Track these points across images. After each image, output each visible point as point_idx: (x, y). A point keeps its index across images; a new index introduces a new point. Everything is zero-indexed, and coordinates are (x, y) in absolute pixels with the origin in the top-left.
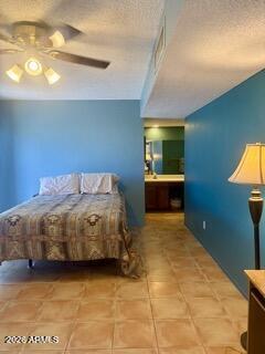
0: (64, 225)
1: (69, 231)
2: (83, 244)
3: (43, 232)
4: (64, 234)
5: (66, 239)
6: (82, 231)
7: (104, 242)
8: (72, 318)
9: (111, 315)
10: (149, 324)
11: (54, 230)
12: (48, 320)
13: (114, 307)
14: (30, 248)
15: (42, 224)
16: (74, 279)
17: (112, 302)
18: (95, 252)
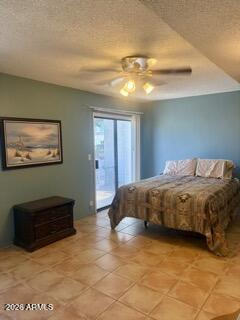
0: (162, 198)
1: (165, 204)
2: (175, 216)
3: (148, 201)
4: (162, 205)
5: (163, 209)
6: (175, 205)
7: (192, 217)
8: (152, 266)
9: (180, 274)
10: (206, 292)
11: (155, 200)
12: (137, 262)
13: (186, 270)
14: (139, 211)
15: (148, 195)
16: (167, 242)
17: (187, 266)
18: (184, 224)
